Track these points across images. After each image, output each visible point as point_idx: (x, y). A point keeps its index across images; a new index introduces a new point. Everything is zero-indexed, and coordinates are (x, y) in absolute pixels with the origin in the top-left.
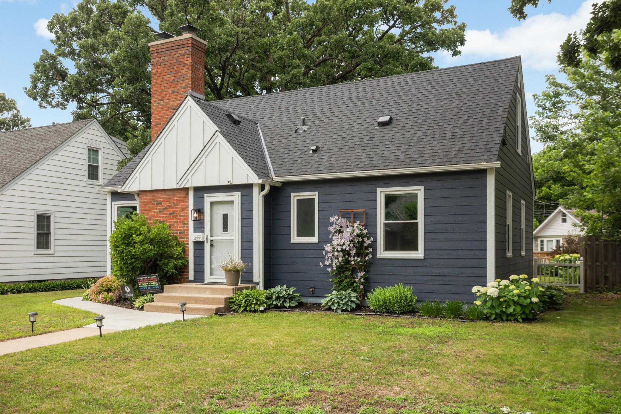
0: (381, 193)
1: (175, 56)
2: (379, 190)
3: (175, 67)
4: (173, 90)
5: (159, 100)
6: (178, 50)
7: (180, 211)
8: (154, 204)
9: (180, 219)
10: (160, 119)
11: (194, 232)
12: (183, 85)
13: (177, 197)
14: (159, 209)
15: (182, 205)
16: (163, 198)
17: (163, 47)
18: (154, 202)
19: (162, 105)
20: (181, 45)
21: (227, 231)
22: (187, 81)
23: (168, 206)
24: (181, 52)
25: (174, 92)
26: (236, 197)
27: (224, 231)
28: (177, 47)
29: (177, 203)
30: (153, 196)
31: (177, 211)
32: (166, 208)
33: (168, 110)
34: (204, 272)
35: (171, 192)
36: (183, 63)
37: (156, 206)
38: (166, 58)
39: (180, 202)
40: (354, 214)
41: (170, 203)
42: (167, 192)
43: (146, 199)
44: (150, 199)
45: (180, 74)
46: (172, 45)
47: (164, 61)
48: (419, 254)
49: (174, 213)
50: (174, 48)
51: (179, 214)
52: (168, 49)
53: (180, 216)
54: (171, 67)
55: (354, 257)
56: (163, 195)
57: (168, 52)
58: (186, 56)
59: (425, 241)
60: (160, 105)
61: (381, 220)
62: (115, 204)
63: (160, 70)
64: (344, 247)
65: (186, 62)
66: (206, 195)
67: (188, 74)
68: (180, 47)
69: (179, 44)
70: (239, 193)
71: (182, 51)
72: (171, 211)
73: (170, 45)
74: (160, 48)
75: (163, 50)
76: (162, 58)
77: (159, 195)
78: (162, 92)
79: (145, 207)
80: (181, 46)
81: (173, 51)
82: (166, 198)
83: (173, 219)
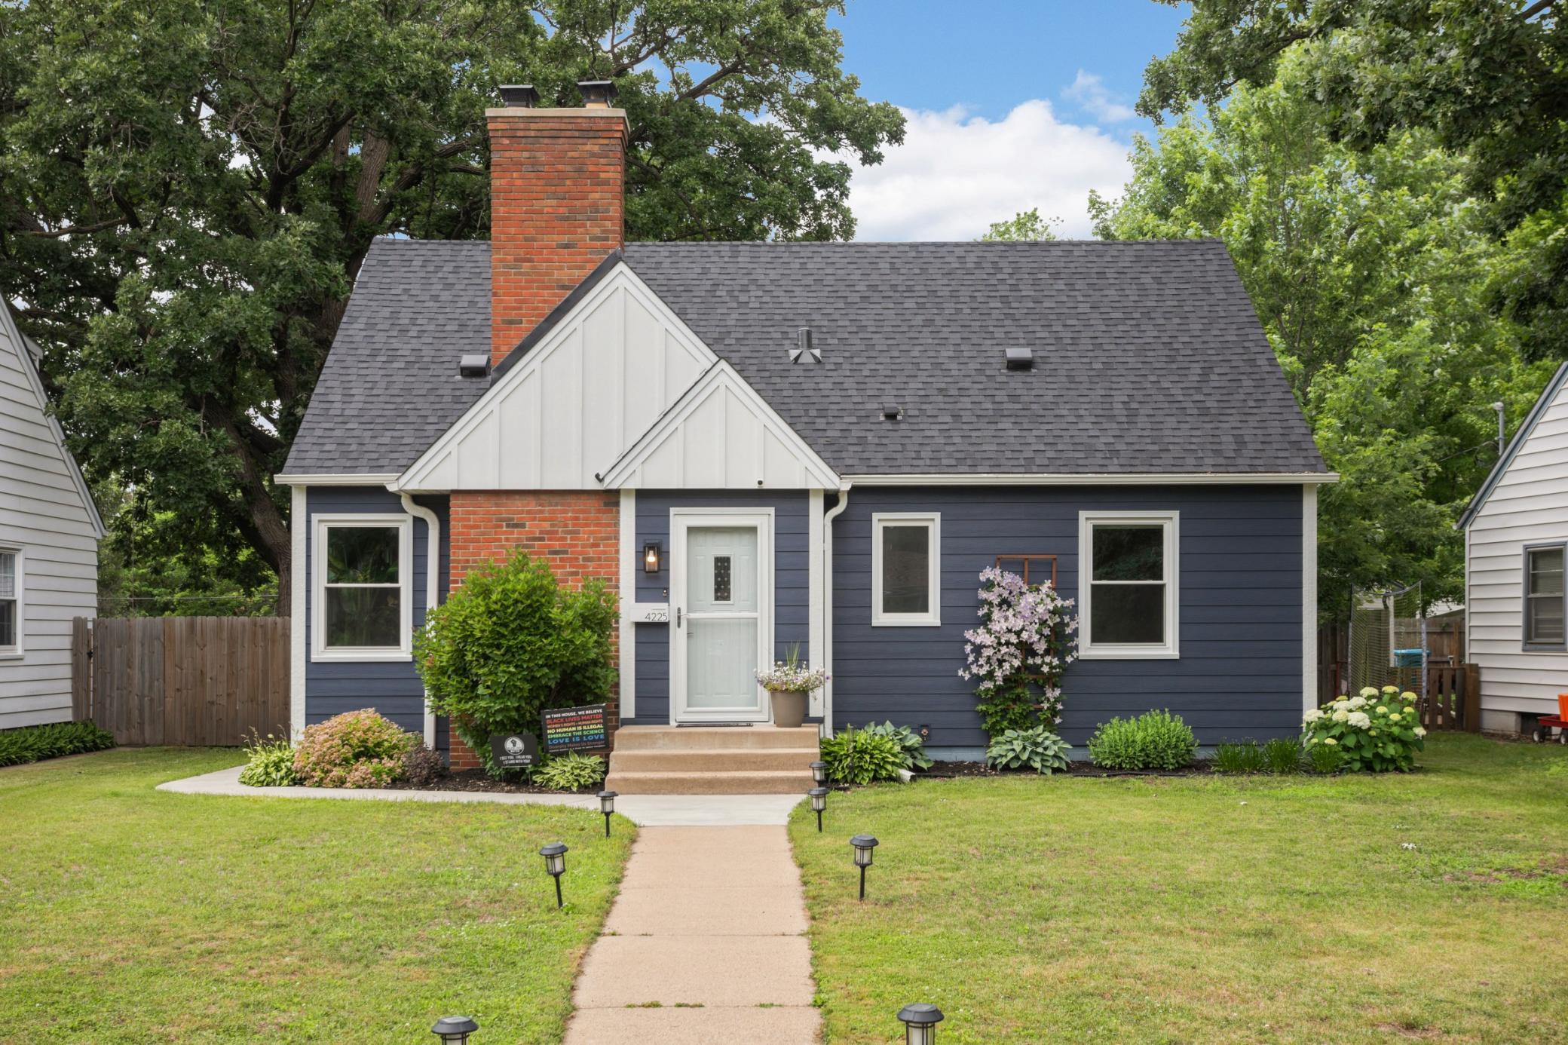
0: (1087, 522)
1: (570, 154)
2: (1083, 515)
3: (568, 182)
4: (565, 239)
5: (516, 260)
6: (580, 141)
7: (584, 546)
8: (501, 526)
9: (584, 567)
10: (520, 308)
11: (637, 600)
12: (597, 231)
13: (574, 511)
14: (518, 539)
15: (591, 532)
16: (528, 512)
17: (533, 126)
18: (502, 520)
19: (527, 274)
20: (591, 130)
21: (728, 598)
22: (608, 224)
23: (548, 532)
24: (588, 147)
25: (567, 246)
26: (763, 519)
27: (717, 598)
28: (577, 134)
29: (574, 525)
30: (497, 505)
31: (576, 546)
32: (541, 539)
33: (548, 288)
34: (668, 697)
35: (557, 499)
36: (594, 176)
37: (505, 533)
38: (538, 154)
39: (587, 525)
40: (1031, 562)
41: (552, 526)
42: (543, 497)
43: (474, 513)
44: (487, 513)
45: (586, 202)
46: (563, 126)
47: (534, 162)
48: (1169, 648)
49: (566, 552)
50: (568, 134)
51: (581, 553)
52: (546, 134)
53: (586, 559)
54: (556, 182)
55: (1042, 656)
56: (532, 505)
57: (546, 141)
58: (602, 161)
59: (1183, 623)
60: (521, 274)
61: (1086, 578)
62: (320, 521)
63: (519, 182)
64: (1025, 635)
65: (602, 175)
66: (673, 510)
67: (610, 204)
68: (586, 134)
69: (585, 126)
70: (772, 510)
71: (592, 147)
72: (556, 545)
73: (557, 126)
74: (522, 126)
75: (532, 134)
76: (526, 154)
77: (518, 504)
78: (526, 240)
79: (468, 534)
80: (591, 134)
81: (561, 141)
82: (541, 512)
83: (563, 567)
